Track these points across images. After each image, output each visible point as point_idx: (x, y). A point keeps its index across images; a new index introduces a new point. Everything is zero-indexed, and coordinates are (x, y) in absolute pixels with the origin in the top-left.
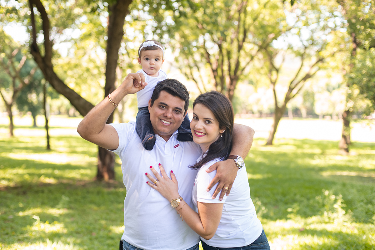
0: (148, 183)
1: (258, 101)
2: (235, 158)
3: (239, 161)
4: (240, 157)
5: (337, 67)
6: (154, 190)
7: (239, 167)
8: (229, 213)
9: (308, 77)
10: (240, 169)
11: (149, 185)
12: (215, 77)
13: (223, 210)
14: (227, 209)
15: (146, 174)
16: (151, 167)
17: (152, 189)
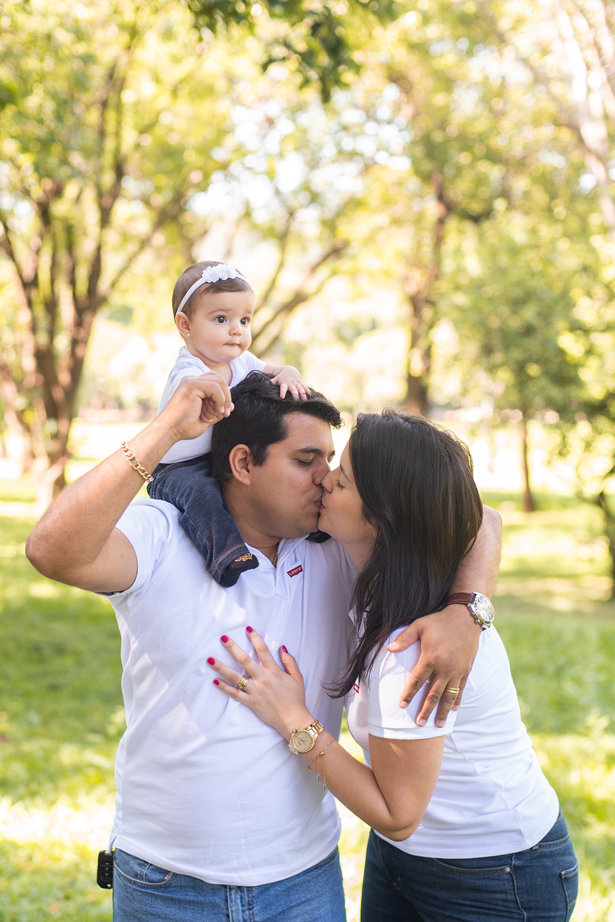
0: (222, 683)
1: (138, 371)
2: (468, 601)
3: (483, 607)
4: (482, 595)
5: (386, 273)
6: (238, 703)
7: (484, 626)
8: (468, 756)
9: (298, 299)
10: (484, 629)
11: (222, 689)
12: (30, 304)
13: (445, 750)
14: (460, 745)
15: (211, 661)
16: (224, 639)
17: (231, 701)
